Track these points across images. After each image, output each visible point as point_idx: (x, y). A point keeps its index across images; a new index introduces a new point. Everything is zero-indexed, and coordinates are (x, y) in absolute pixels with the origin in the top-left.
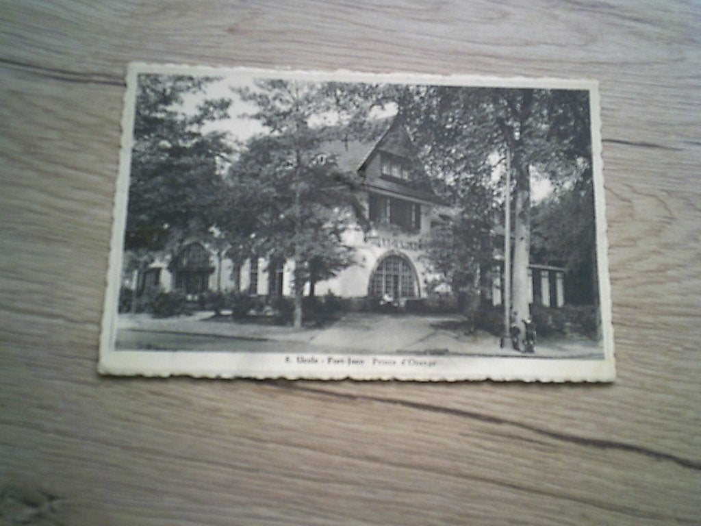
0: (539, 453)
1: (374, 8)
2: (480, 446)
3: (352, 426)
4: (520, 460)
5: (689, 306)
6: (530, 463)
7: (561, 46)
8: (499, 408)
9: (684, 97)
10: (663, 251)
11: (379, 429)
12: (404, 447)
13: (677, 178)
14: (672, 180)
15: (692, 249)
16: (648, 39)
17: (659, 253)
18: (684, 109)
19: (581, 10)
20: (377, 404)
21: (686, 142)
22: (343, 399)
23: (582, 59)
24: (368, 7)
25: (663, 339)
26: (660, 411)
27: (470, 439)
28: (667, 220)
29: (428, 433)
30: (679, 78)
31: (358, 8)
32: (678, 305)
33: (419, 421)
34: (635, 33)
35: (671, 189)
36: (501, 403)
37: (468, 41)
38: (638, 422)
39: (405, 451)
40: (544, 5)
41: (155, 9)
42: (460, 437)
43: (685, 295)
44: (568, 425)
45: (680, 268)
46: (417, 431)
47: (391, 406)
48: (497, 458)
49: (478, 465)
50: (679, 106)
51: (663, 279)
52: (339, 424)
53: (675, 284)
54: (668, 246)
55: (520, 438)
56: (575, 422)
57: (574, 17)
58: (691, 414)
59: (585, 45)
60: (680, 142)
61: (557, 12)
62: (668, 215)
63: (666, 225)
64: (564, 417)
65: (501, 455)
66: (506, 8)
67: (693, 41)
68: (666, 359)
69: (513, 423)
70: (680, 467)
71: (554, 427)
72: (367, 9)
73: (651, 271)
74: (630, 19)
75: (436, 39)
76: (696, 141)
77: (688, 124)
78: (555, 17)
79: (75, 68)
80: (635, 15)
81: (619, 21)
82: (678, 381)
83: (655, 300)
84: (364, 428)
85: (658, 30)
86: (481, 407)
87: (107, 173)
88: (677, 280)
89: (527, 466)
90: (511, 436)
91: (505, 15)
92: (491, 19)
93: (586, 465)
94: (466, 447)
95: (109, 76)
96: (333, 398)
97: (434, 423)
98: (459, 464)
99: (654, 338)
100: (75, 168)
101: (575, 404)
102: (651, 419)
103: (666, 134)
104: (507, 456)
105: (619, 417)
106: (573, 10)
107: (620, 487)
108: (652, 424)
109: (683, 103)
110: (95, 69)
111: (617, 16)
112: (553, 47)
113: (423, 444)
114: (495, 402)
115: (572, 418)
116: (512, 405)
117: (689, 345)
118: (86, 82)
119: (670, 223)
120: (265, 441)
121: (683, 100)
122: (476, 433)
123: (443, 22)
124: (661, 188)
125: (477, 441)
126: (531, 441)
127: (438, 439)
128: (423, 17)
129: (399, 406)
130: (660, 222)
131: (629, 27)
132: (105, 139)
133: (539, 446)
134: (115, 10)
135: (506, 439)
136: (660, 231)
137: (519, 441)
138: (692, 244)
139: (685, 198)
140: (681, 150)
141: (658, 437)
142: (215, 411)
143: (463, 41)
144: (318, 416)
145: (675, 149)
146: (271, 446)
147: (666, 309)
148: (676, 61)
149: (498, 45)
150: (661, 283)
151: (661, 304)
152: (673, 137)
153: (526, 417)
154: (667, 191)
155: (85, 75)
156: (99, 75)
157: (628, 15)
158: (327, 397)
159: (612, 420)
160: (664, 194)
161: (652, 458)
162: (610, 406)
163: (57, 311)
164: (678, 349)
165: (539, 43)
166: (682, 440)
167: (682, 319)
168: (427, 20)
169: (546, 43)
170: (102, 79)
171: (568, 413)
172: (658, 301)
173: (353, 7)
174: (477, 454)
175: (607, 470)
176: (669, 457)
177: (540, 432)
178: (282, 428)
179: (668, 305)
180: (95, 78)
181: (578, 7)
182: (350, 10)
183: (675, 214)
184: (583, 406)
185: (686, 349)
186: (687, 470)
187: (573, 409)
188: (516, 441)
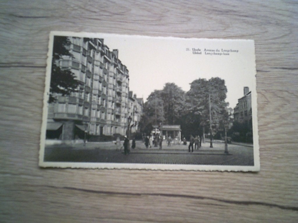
0: (220, 210)
1: (133, 22)
2: (195, 210)
3: (140, 207)
4: (213, 214)
5: (279, 139)
6: (217, 214)
7: (214, 30)
8: (202, 192)
9: (268, 48)
10: (265, 116)
11: (152, 207)
12: (163, 214)
13: (268, 84)
14: (266, 85)
15: (278, 114)
16: (251, 24)
17: (264, 117)
18: (269, 54)
19: (222, 14)
20: (150, 196)
21: (271, 68)
22: (135, 196)
23: (224, 36)
24: (130, 21)
25: (269, 155)
26: (270, 186)
27: (190, 207)
28: (266, 103)
29: (172, 207)
30: (266, 40)
31: (126, 22)
32: (274, 139)
33: (169, 201)
34: (245, 22)
35: (267, 89)
36: (203, 190)
37: (175, 33)
38: (261, 192)
39: (164, 216)
40: (206, 13)
41: (36, 31)
42: (186, 207)
43: (276, 134)
44: (232, 196)
45: (274, 123)
46: (168, 206)
47: (156, 196)
48: (203, 214)
49: (196, 218)
50: (267, 52)
51: (266, 129)
52: (134, 207)
53: (272, 130)
54: (268, 114)
55: (212, 204)
56: (235, 195)
57: (219, 17)
58: (283, 186)
59: (225, 29)
60: (269, 68)
61: (211, 16)
62: (266, 101)
63: (266, 105)
64: (230, 193)
65: (205, 213)
66: (189, 16)
67: (270, 23)
68: (270, 163)
69: (208, 198)
70: (280, 209)
71: (226, 198)
72: (130, 23)
73: (262, 126)
74: (242, 16)
75: (161, 33)
76: (275, 67)
77: (271, 60)
78: (211, 18)
79: (4, 61)
80: (245, 14)
81: (239, 18)
82: (276, 172)
83: (264, 138)
84: (146, 207)
85: (255, 20)
86: (194, 193)
87: (23, 106)
88: (272, 128)
89: (216, 216)
90: (208, 204)
91: (189, 20)
92: (184, 21)
93: (241, 213)
94: (190, 211)
95: (19, 63)
96: (131, 196)
97: (176, 202)
98: (187, 218)
99: (265, 155)
100: (8, 106)
101: (234, 187)
102: (266, 190)
103: (262, 65)
104: (208, 213)
105: (253, 191)
106: (219, 14)
107: (256, 221)
108: (267, 192)
109: (269, 51)
110: (13, 61)
111: (237, 15)
112: (211, 32)
113: (171, 211)
114: (200, 190)
115: (233, 193)
116: (207, 190)
117: (280, 156)
118: (10, 67)
119: (267, 104)
120: (103, 218)
121: (268, 50)
122: (193, 204)
123: (163, 25)
124: (262, 89)
125: (194, 207)
126: (217, 205)
127: (177, 209)
128: (154, 24)
129: (159, 196)
130: (263, 104)
131: (243, 20)
132: (20, 92)
133: (220, 207)
134: (19, 33)
135: (206, 205)
136: (264, 108)
137: (212, 206)
138: (277, 112)
139: (272, 93)
140: (269, 71)
141: (270, 197)
142: (80, 207)
143: (172, 32)
144: (125, 205)
145: (267, 71)
146: (106, 220)
147: (269, 141)
148: (264, 33)
149: (187, 33)
150: (266, 130)
151: (267, 140)
152: (266, 66)
153: (213, 195)
154: (265, 90)
155: (8, 64)
156: (14, 63)
157: (241, 14)
158: (128, 196)
159: (250, 192)
160: (264, 91)
161: (268, 207)
162: (249, 186)
163: (7, 171)
164: (276, 158)
165: (205, 30)
166: (280, 197)
167: (276, 145)
168: (156, 25)
169: (208, 30)
170: (16, 65)
171: (231, 191)
172: (266, 138)
173: (123, 22)
174: (195, 213)
175: (250, 214)
176: (275, 206)
177: (220, 201)
178: (110, 211)
179: (269, 140)
180: (13, 65)
181: (220, 13)
182: (122, 23)
183: (269, 100)
184: (238, 187)
185: (279, 158)
186: (283, 210)
187: (233, 189)
188: (211, 206)
